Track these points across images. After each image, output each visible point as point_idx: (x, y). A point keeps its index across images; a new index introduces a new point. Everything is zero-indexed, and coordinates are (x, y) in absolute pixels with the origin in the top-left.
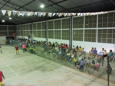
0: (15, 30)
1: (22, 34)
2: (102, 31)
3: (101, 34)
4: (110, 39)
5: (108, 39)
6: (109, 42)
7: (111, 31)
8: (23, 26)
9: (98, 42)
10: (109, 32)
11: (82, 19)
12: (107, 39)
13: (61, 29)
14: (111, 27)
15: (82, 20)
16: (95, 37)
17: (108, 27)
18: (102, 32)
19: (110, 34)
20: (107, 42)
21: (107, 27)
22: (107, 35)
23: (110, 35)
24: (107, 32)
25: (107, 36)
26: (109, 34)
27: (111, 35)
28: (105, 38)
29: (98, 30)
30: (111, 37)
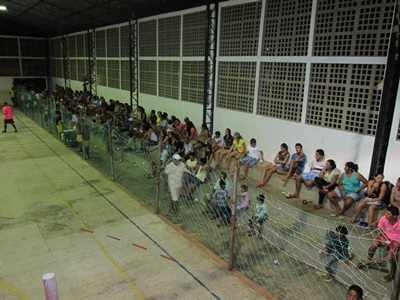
0: (48, 55)
1: (65, 69)
2: (329, 73)
3: (322, 84)
4: (357, 110)
5: (352, 109)
6: (354, 127)
7: (366, 75)
8: (68, 39)
9: (307, 121)
10: (355, 80)
11: (256, 16)
12: (345, 109)
13: (179, 55)
14: (366, 54)
15: (255, 21)
16: (300, 97)
17: (356, 54)
18: (328, 78)
19: (359, 87)
20: (343, 124)
21: (348, 54)
22: (347, 92)
23: (359, 93)
24: (349, 79)
25: (347, 97)
26: (355, 86)
27: (364, 93)
28: (339, 108)
29: (314, 65)
30: (362, 104)
